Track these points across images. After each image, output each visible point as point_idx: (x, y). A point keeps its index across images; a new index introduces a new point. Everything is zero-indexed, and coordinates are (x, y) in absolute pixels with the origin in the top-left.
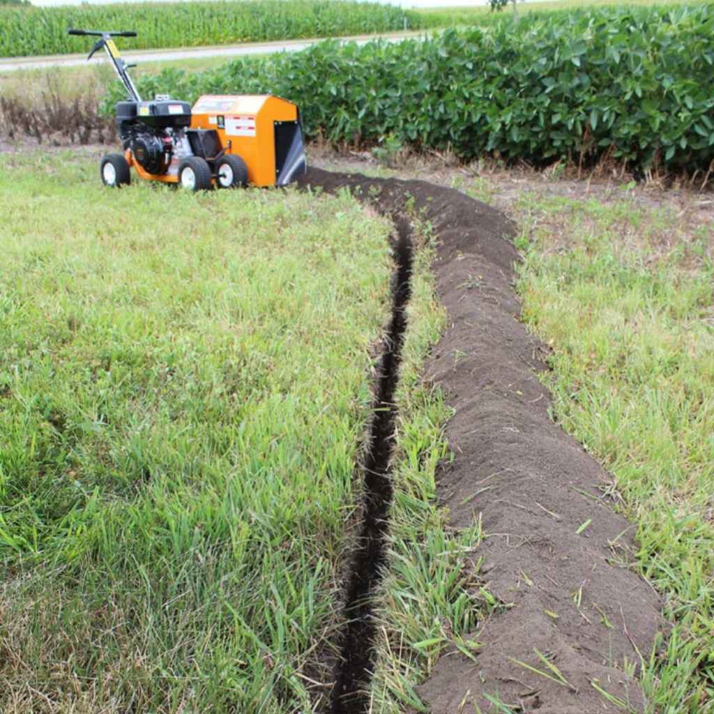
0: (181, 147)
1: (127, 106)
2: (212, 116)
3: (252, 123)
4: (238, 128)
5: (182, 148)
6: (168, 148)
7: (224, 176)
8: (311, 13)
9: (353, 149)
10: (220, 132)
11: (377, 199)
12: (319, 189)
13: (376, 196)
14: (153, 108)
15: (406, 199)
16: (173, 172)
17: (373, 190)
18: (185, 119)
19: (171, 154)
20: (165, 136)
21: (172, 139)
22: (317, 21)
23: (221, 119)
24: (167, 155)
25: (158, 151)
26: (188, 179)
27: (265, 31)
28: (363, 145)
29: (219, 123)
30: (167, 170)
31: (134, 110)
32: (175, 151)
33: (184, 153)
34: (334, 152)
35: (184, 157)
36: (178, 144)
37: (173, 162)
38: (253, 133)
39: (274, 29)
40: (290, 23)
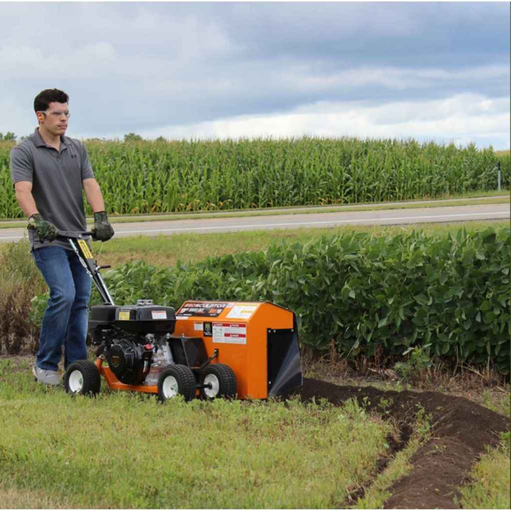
0: (162, 354)
1: (104, 310)
2: (199, 323)
3: (243, 331)
4: (227, 335)
5: (164, 356)
6: (149, 355)
7: (210, 387)
8: (336, 164)
9: (372, 366)
10: (206, 339)
11: (387, 412)
12: (323, 400)
13: (387, 409)
14: (133, 313)
15: (417, 410)
16: (152, 381)
17: (384, 403)
18: (169, 325)
19: (151, 361)
20: (145, 342)
21: (152, 346)
22: (346, 175)
23: (208, 326)
24: (146, 363)
25: (136, 359)
26: (170, 389)
27: (256, 191)
28: (386, 360)
29: (205, 330)
30: (144, 379)
31: (112, 313)
32: (155, 359)
33: (164, 361)
34: (349, 369)
35: (164, 365)
36: (159, 351)
37: (152, 371)
38: (243, 341)
39: (272, 188)
40: (299, 178)
